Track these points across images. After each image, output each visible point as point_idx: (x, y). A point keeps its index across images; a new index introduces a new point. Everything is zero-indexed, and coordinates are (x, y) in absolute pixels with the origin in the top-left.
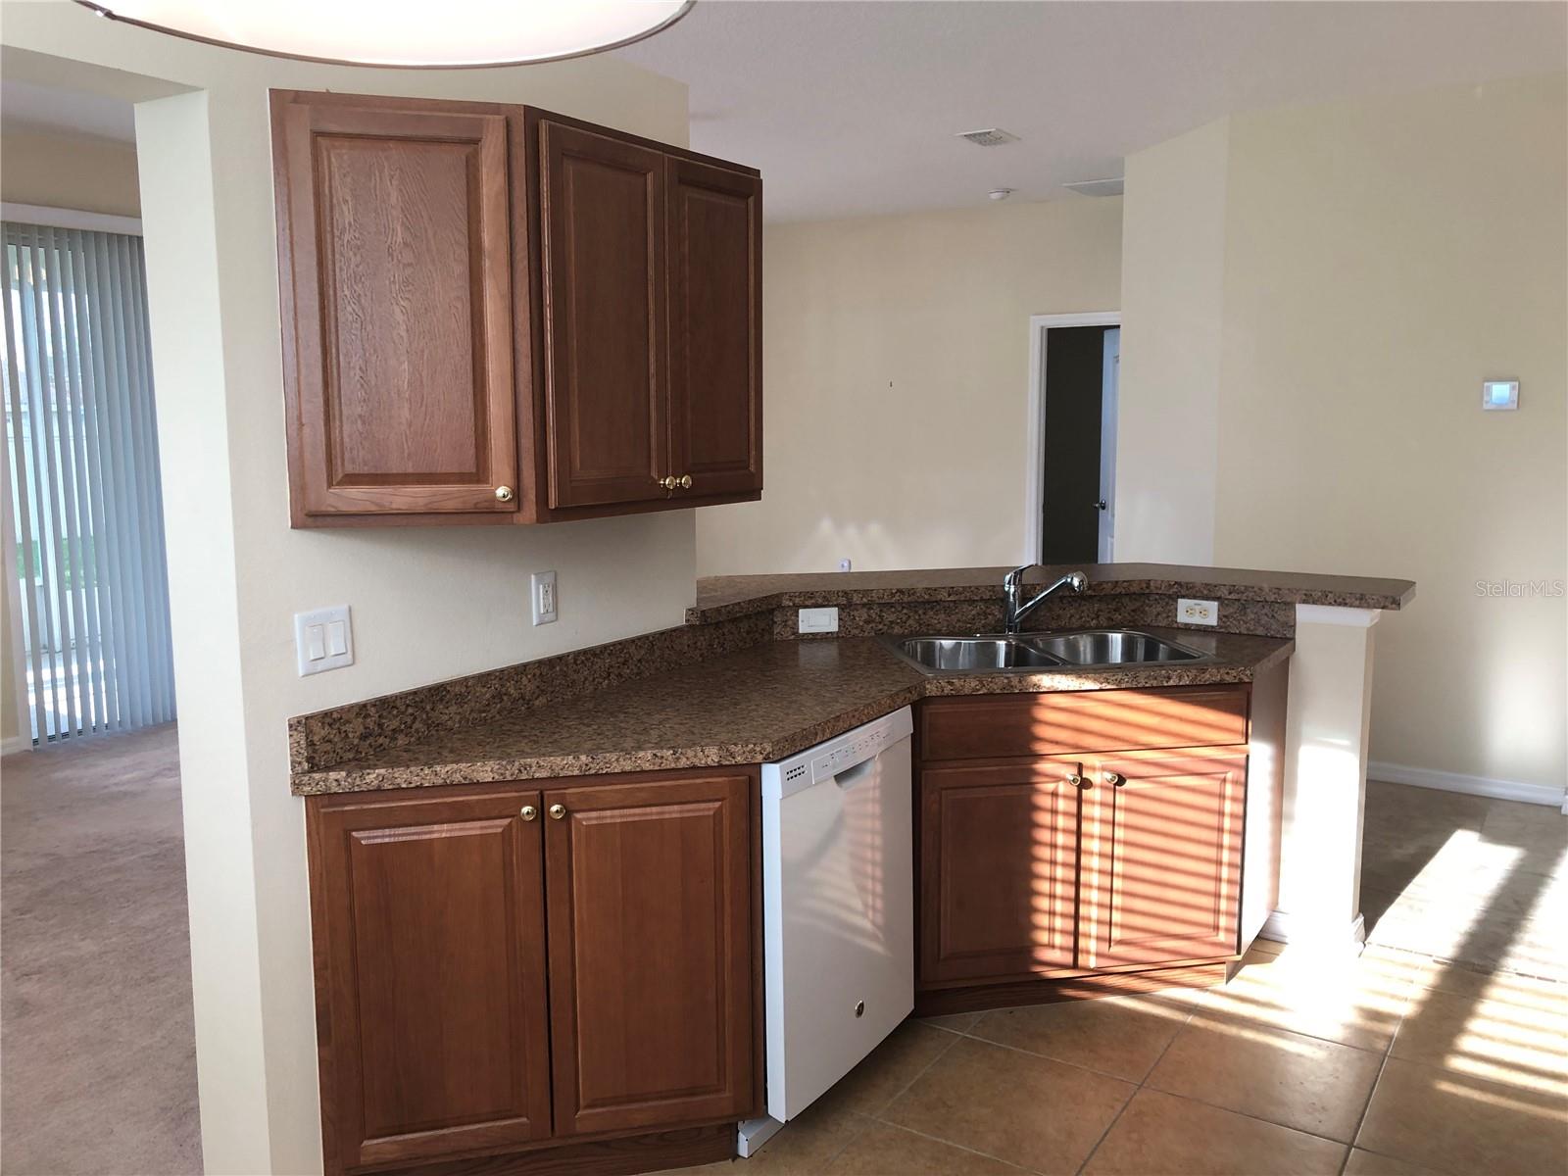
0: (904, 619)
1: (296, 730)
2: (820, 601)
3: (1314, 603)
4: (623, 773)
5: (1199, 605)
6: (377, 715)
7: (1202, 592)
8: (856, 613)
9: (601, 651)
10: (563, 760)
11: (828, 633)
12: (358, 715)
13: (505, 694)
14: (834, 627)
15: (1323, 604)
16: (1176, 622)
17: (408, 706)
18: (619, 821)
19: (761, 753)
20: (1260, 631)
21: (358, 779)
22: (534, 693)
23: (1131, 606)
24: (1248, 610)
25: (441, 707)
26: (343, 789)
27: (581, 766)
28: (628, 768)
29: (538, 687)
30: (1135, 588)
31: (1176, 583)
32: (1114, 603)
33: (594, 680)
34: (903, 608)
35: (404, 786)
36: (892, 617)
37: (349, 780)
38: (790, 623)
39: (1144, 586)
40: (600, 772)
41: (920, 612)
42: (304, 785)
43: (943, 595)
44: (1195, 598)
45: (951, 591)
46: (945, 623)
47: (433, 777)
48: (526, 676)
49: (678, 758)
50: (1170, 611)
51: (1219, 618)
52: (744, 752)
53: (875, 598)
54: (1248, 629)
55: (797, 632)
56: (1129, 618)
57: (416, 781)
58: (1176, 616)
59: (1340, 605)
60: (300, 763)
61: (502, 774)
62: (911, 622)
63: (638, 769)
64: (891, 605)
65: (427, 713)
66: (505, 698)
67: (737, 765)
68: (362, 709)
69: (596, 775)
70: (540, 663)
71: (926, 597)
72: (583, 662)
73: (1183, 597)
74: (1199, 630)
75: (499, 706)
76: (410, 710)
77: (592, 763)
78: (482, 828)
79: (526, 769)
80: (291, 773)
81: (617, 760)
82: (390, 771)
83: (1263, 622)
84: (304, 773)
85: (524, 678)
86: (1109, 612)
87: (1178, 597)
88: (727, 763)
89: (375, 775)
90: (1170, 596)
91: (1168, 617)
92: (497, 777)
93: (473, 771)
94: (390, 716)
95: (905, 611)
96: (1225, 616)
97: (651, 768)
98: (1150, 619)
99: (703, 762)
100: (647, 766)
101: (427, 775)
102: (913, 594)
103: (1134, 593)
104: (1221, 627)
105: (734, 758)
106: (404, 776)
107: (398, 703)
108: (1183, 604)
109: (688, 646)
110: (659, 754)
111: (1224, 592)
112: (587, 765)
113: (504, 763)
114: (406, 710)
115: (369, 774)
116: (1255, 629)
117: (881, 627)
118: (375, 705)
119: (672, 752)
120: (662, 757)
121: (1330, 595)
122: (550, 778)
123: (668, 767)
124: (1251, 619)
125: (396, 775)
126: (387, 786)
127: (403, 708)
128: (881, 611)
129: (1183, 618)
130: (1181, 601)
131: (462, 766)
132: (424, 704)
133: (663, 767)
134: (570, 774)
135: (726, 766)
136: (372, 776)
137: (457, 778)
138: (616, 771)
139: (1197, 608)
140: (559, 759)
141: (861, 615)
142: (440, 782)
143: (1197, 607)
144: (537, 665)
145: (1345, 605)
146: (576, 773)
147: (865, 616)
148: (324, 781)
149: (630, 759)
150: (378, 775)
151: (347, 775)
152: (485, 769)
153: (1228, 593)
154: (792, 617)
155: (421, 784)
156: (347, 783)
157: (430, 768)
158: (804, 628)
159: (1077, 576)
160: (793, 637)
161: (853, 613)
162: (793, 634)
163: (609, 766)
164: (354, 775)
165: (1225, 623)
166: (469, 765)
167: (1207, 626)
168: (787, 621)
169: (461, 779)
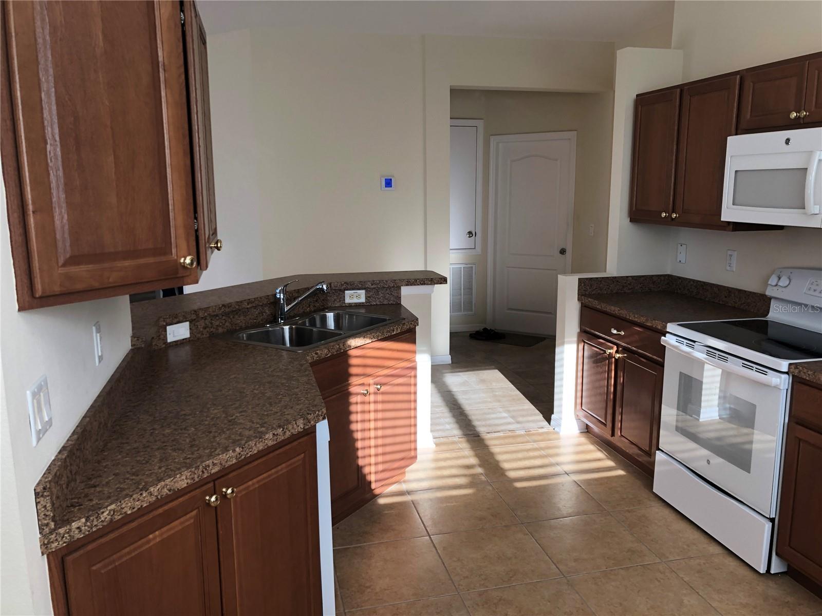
0: (224, 323)
1: (42, 496)
2: (180, 318)
3: (411, 285)
4: (259, 452)
7: (359, 286)
8: (198, 324)
10: (227, 455)
11: (183, 339)
14: (187, 335)
15: (415, 285)
16: (345, 303)
18: (257, 486)
20: (386, 302)
21: (95, 520)
24: (380, 292)
26: (84, 533)
27: (236, 456)
28: (261, 448)
31: (345, 283)
35: (129, 512)
36: (217, 323)
37: (88, 524)
38: (162, 336)
40: (247, 456)
41: (231, 317)
42: (52, 542)
43: (245, 305)
44: (353, 289)
45: (249, 302)
46: (244, 322)
47: (149, 497)
49: (285, 433)
50: (341, 298)
51: (366, 298)
53: (211, 312)
54: (380, 302)
55: (167, 342)
57: (137, 505)
58: (344, 300)
59: (422, 284)
60: (47, 525)
61: (192, 479)
62: (227, 324)
63: (266, 447)
69: (245, 459)
71: (237, 307)
73: (347, 290)
74: (357, 306)
77: (242, 451)
78: (181, 523)
79: (206, 469)
80: (39, 536)
81: (255, 445)
82: (119, 504)
83: (386, 297)
84: (51, 533)
87: (345, 290)
89: (107, 512)
90: (340, 290)
91: (340, 301)
92: (189, 482)
93: (175, 482)
95: (224, 318)
96: (368, 297)
97: (272, 443)
98: (331, 303)
99: (297, 430)
101: (144, 497)
102: (230, 306)
104: (367, 303)
106: (130, 504)
108: (348, 293)
110: (276, 433)
111: (369, 285)
112: (240, 454)
113: (193, 469)
115: (103, 513)
116: (384, 301)
117: (212, 330)
119: (282, 429)
121: (418, 281)
122: (220, 470)
123: (281, 440)
124: (382, 297)
125: (123, 506)
126: (116, 518)
128: (211, 319)
129: (348, 300)
130: (346, 292)
131: (168, 481)
133: (278, 440)
134: (231, 463)
136: (105, 514)
137: (165, 492)
138: (256, 452)
139: (355, 294)
140: (224, 455)
141: (201, 324)
142: (154, 499)
145: (425, 284)
146: (234, 461)
147: (203, 325)
148: (68, 533)
149: (262, 441)
150: (110, 511)
151: (86, 520)
152: (183, 478)
153: (370, 285)
154: (163, 333)
155: (142, 506)
156: (86, 528)
157: (146, 491)
158: (170, 339)
159: (324, 284)
160: (164, 345)
161: (196, 324)
162: (164, 344)
163: (251, 450)
164: (92, 518)
165: (369, 300)
166: (172, 479)
167: (360, 303)
168: (159, 336)
169: (167, 491)
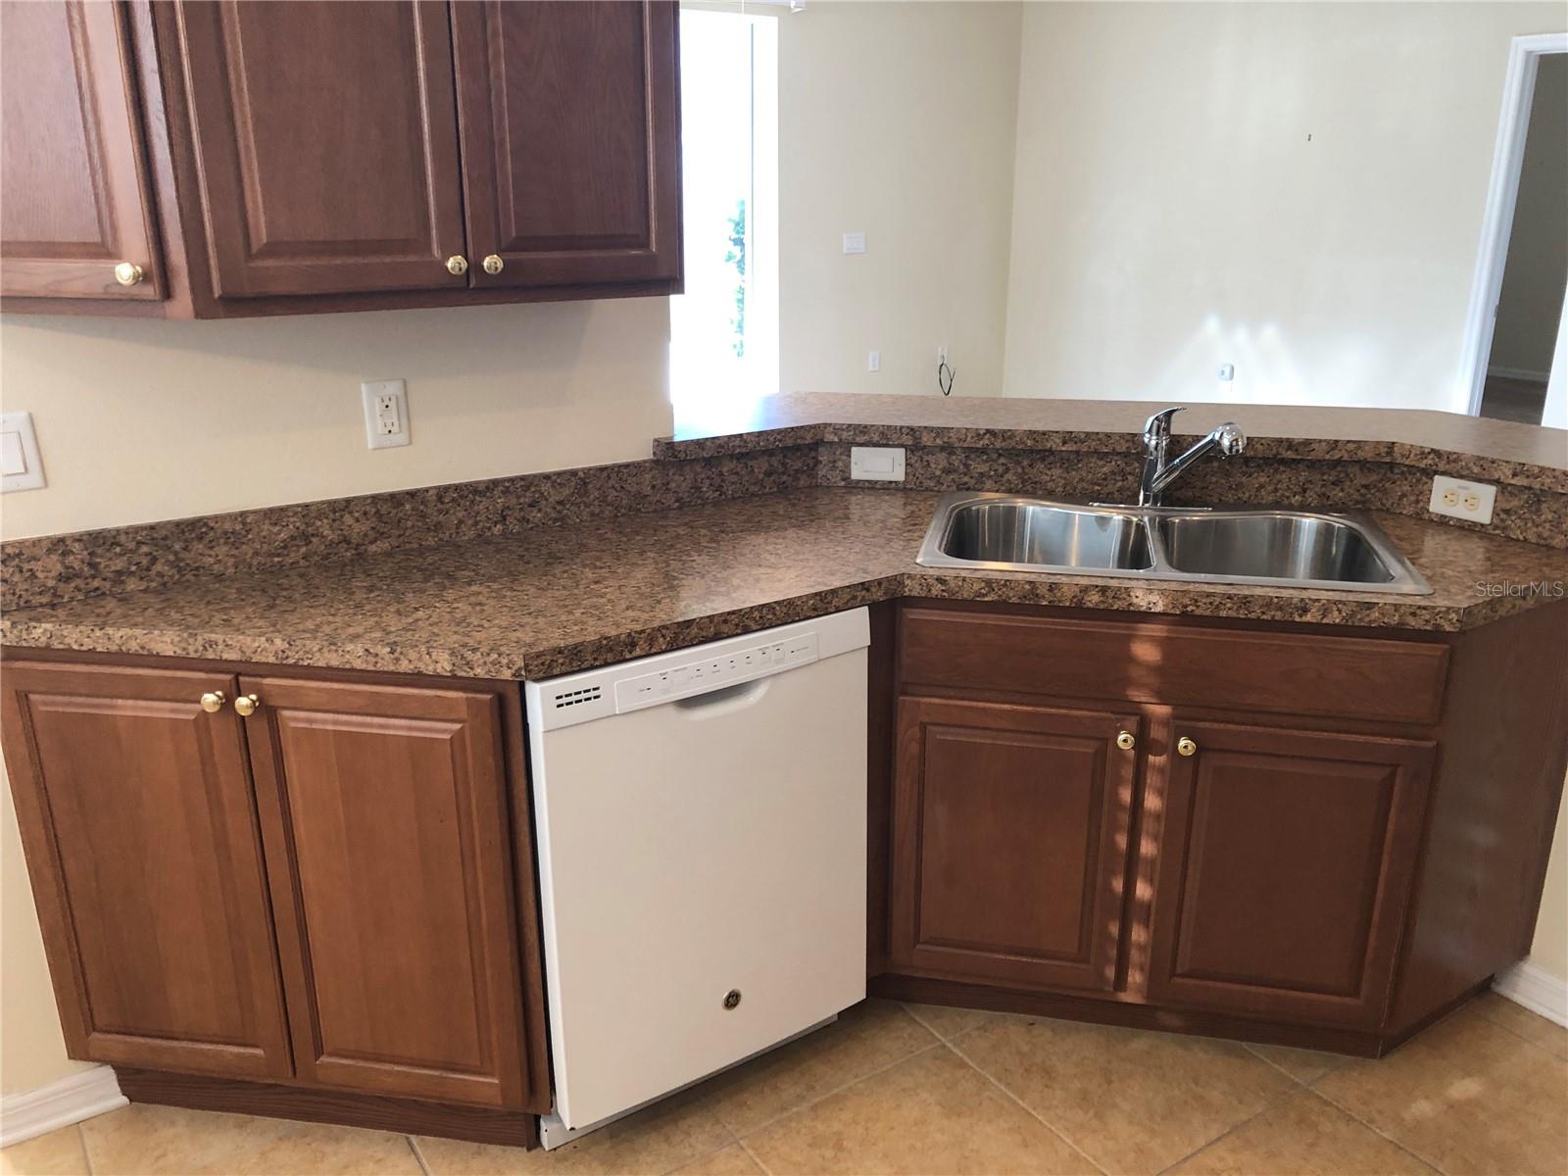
0: (1001, 471)
2: (876, 438)
4: (329, 668)
5: (1466, 488)
6: (85, 553)
7: (1473, 471)
8: (930, 458)
9: (487, 488)
10: (254, 641)
11: (891, 482)
12: (50, 551)
13: (313, 535)
14: (898, 474)
16: (1428, 511)
17: (139, 543)
18: (330, 727)
19: (509, 668)
20: (1558, 541)
21: (24, 632)
22: (366, 535)
23: (1360, 480)
24: (1544, 505)
25: (201, 546)
27: (276, 653)
28: (335, 663)
29: (373, 528)
30: (1367, 454)
31: (1433, 451)
32: (1334, 473)
33: (476, 523)
34: (1000, 455)
35: (75, 647)
36: (984, 468)
37: (15, 632)
38: (840, 464)
39: (1383, 450)
40: (301, 663)
41: (1025, 463)
43: (1055, 444)
44: (1460, 477)
45: (1068, 437)
47: (106, 641)
48: (351, 513)
49: (397, 659)
50: (1421, 493)
51: (1495, 513)
52: (485, 663)
53: (954, 440)
54: (1539, 536)
55: (851, 478)
56: (1356, 496)
57: (88, 645)
58: (1429, 501)
61: (184, 649)
63: (348, 666)
64: (983, 451)
65: (176, 554)
66: (314, 540)
67: (476, 679)
68: (59, 545)
69: (295, 665)
70: (375, 499)
71: (1029, 443)
72: (453, 500)
73: (1443, 473)
74: (1462, 527)
75: (304, 549)
76: (145, 549)
77: (289, 649)
78: (173, 711)
79: (211, 646)
81: (320, 650)
82: (58, 627)
83: (1563, 527)
85: (347, 516)
86: (1323, 486)
87: (1436, 473)
88: (464, 674)
89: (42, 630)
90: (1422, 471)
91: (1417, 501)
92: (179, 652)
93: (150, 640)
94: (108, 555)
95: (1002, 460)
96: (1507, 512)
97: (364, 666)
98: (1391, 501)
99: (431, 668)
100: (358, 664)
101: (98, 637)
102: (1009, 438)
103: (1366, 461)
104: (1496, 527)
105: (472, 668)
106: (74, 636)
107: (122, 539)
108: (1441, 485)
109: (653, 487)
110: (372, 651)
111: (1504, 474)
112: (283, 652)
113: (185, 635)
114: (138, 548)
115: (35, 628)
116: (1552, 538)
117: (966, 479)
118: (79, 540)
119: (389, 649)
120: (377, 655)
122: (241, 661)
123: (386, 669)
124: (1547, 521)
125: (65, 633)
126: (56, 645)
127: (132, 545)
128: (965, 458)
129: (1438, 505)
130: (1438, 480)
131: (138, 632)
132: (168, 542)
133: (380, 667)
134: (264, 660)
135: (461, 677)
136: (40, 631)
137: (134, 646)
138: (320, 664)
139: (1463, 494)
140: (249, 639)
141: (938, 462)
142: (114, 648)
143: (1460, 491)
144: (369, 501)
146: (272, 660)
147: (944, 463)
149: (337, 651)
150: (45, 630)
151: (12, 625)
152: (164, 639)
153: (1509, 473)
154: (844, 457)
155: (94, 648)
156: (13, 636)
157: (101, 629)
158: (857, 473)
159: (1230, 432)
160: (843, 483)
161: (926, 458)
162: (844, 480)
163: (310, 656)
164: (20, 627)
165: (1502, 520)
166: (145, 632)
167: (1475, 524)
168: (835, 462)
169: (138, 648)
